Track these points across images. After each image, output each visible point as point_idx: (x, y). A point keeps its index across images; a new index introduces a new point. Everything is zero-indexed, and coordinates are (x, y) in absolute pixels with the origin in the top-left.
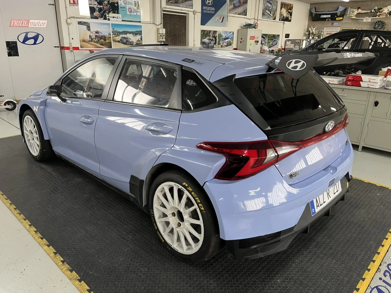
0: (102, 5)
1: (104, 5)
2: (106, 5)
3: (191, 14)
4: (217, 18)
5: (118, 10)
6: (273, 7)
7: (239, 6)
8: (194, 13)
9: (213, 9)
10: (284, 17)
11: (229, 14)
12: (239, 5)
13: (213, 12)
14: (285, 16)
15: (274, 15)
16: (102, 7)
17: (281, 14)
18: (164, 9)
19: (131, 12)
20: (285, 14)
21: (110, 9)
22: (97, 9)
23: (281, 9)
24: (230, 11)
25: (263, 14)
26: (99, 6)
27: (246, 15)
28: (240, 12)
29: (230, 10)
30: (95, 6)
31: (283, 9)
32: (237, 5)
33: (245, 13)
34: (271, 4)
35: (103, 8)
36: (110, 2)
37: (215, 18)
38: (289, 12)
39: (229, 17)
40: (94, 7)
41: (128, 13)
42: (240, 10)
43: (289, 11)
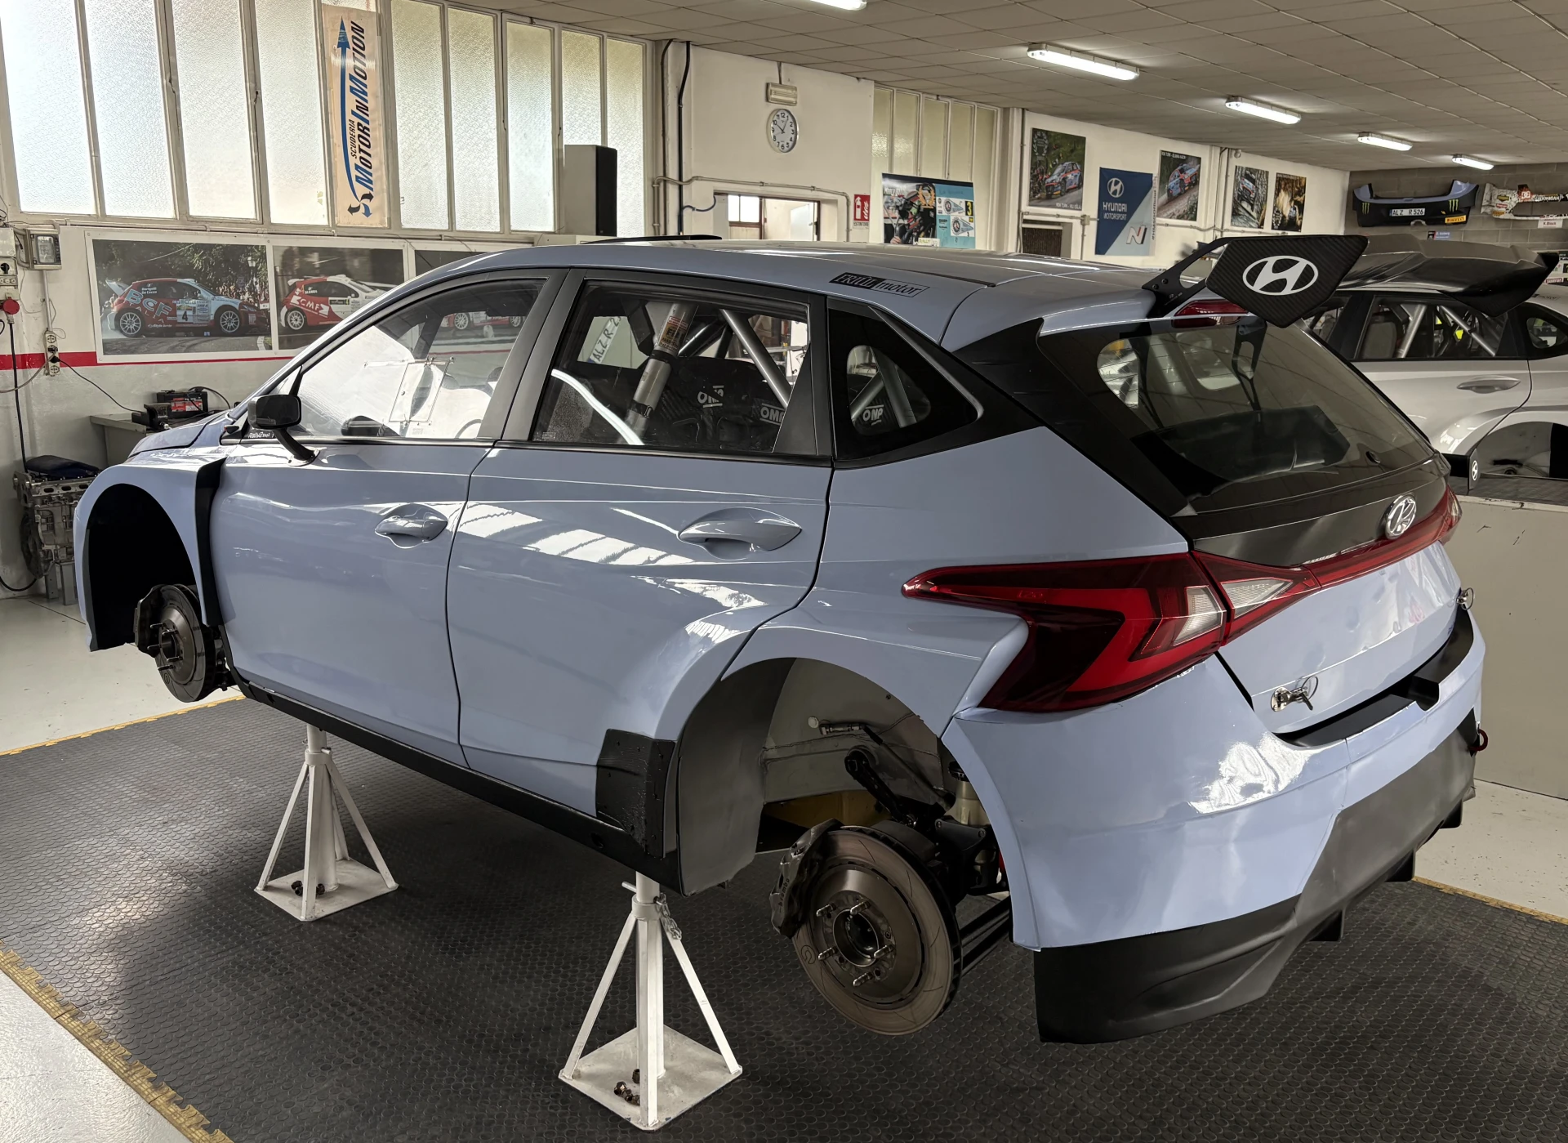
0: (907, 218)
1: (910, 216)
2: (915, 218)
3: (1076, 224)
4: (1133, 232)
5: (934, 227)
6: (1257, 189)
7: (1180, 194)
8: (1084, 220)
9: (1124, 207)
10: (1284, 217)
11: (1159, 220)
12: (1179, 191)
13: (1124, 217)
14: (1287, 213)
15: (1259, 213)
16: (906, 222)
17: (1277, 211)
18: (1025, 217)
19: (957, 231)
20: (1287, 210)
21: (921, 226)
22: (898, 229)
23: (1277, 195)
24: (1159, 209)
25: (1235, 214)
26: (901, 221)
27: (1194, 219)
28: (1181, 212)
29: (1162, 208)
30: (894, 222)
31: (1282, 193)
32: (1175, 192)
33: (1191, 214)
34: (1253, 181)
35: (909, 225)
36: (922, 210)
37: (1129, 233)
38: (1297, 203)
39: (1158, 227)
40: (891, 225)
41: (952, 233)
42: (1182, 205)
43: (1298, 198)
